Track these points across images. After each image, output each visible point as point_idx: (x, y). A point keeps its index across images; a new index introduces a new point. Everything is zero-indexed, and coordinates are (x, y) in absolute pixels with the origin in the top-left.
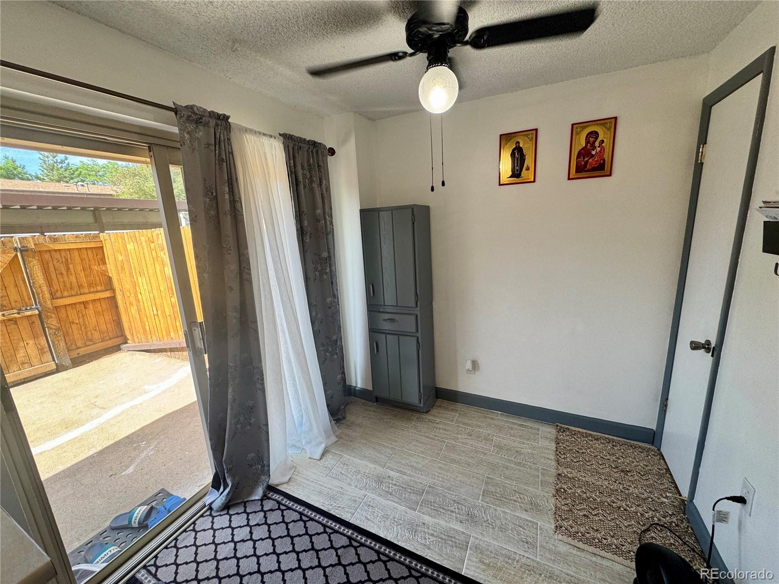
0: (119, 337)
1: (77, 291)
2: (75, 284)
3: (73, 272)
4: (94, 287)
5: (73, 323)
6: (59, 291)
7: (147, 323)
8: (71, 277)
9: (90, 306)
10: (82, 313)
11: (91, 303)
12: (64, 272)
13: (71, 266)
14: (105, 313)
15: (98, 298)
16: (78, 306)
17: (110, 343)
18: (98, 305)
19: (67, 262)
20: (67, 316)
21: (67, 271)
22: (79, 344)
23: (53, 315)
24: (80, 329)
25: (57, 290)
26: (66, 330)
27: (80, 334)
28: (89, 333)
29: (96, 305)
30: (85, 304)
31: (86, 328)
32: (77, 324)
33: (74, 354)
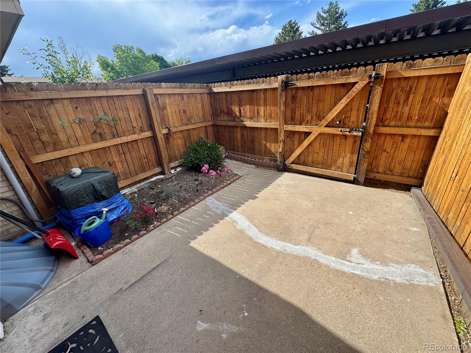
0: (418, 179)
1: (403, 123)
2: (405, 115)
3: (409, 104)
4: (422, 122)
5: (385, 151)
6: (389, 120)
7: (441, 182)
8: (405, 107)
9: (407, 140)
10: (396, 144)
11: (410, 138)
12: (402, 102)
13: (411, 96)
14: (417, 151)
15: (419, 134)
16: (396, 137)
17: (405, 181)
18: (416, 140)
19: (410, 91)
20: (384, 144)
21: (406, 101)
22: (381, 170)
23: (370, 140)
24: (387, 159)
25: (388, 119)
26: (377, 154)
27: (385, 162)
28: (393, 164)
29: (413, 141)
30: (404, 137)
31: (393, 158)
32: (388, 152)
33: (372, 176)
